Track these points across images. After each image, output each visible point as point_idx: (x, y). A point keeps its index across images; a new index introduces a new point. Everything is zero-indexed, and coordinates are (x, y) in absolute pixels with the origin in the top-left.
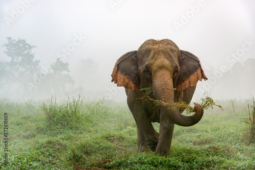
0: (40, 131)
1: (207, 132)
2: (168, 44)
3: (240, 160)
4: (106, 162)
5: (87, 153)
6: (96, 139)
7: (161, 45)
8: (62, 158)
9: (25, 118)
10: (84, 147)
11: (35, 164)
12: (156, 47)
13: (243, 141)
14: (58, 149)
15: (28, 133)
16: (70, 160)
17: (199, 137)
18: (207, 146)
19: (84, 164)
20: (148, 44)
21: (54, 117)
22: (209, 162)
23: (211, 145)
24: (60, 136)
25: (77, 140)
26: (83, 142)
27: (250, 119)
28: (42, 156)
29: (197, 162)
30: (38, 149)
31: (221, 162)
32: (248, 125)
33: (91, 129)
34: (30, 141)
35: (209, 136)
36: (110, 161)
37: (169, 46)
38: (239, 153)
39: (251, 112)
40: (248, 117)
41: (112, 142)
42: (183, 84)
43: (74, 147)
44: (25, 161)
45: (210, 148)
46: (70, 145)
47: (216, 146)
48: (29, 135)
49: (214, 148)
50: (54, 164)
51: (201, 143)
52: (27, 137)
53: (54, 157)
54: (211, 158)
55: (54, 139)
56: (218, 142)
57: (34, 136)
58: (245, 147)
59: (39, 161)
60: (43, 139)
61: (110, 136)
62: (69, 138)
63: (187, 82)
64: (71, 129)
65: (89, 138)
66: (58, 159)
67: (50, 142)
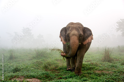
0: (34, 58)
1: (90, 58)
2: (78, 24)
3: (101, 67)
4: (56, 68)
5: (49, 65)
6: (52, 60)
7: (75, 25)
8: (41, 67)
9: (29, 53)
10: (49, 63)
11: (32, 69)
12: (73, 26)
13: (101, 61)
14: (40, 64)
15: (30, 58)
16: (44, 67)
17: (87, 59)
18: (90, 62)
19: (48, 69)
20: (70, 24)
21: (38, 53)
22: (90, 68)
23: (91, 62)
24: (41, 59)
25: (46, 61)
26: (48, 61)
27: (104, 53)
28: (34, 66)
29: (86, 68)
30: (33, 64)
31: (94, 68)
32: (103, 55)
33: (51, 57)
34: (30, 61)
35: (90, 59)
36: (57, 68)
37: (78, 26)
38: (100, 65)
39: (104, 51)
40: (103, 53)
41: (58, 61)
42: (86, 41)
43: (45, 63)
44: (29, 68)
45: (91, 63)
46: (44, 62)
47: (93, 62)
48: (30, 59)
49: (92, 63)
50: (39, 69)
51: (88, 61)
52: (30, 60)
53: (38, 66)
54: (91, 66)
55: (39, 61)
56: (93, 61)
57: (32, 59)
58: (102, 63)
59: (34, 68)
60: (35, 61)
61: (57, 59)
62: (44, 60)
63: (87, 40)
64: (44, 57)
65: (50, 60)
66: (40, 67)
67: (37, 62)
